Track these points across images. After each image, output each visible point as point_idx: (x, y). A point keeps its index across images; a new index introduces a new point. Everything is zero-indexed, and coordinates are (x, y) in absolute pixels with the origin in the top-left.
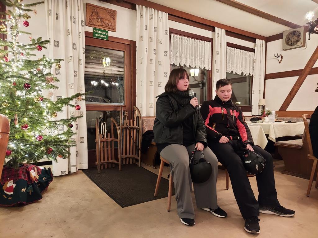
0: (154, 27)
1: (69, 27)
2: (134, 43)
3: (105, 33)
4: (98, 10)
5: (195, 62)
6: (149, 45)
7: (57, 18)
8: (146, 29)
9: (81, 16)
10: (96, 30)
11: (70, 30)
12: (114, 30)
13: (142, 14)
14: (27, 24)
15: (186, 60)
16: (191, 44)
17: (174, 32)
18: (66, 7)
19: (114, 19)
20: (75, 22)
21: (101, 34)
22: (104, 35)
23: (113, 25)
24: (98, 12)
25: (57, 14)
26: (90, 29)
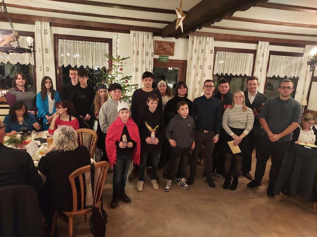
0: (202, 50)
1: (144, 59)
2: (186, 61)
3: (166, 58)
4: (163, 44)
5: (236, 70)
6: (197, 63)
7: (138, 54)
8: (195, 52)
9: (151, 50)
10: (161, 56)
11: (145, 61)
12: (172, 55)
13: (193, 41)
14: (121, 69)
15: (228, 70)
16: (234, 57)
17: (219, 50)
18: (143, 46)
19: (173, 48)
20: (148, 55)
21: (164, 59)
22: (166, 59)
23: (172, 51)
24: (162, 45)
25: (138, 52)
26: (157, 57)
